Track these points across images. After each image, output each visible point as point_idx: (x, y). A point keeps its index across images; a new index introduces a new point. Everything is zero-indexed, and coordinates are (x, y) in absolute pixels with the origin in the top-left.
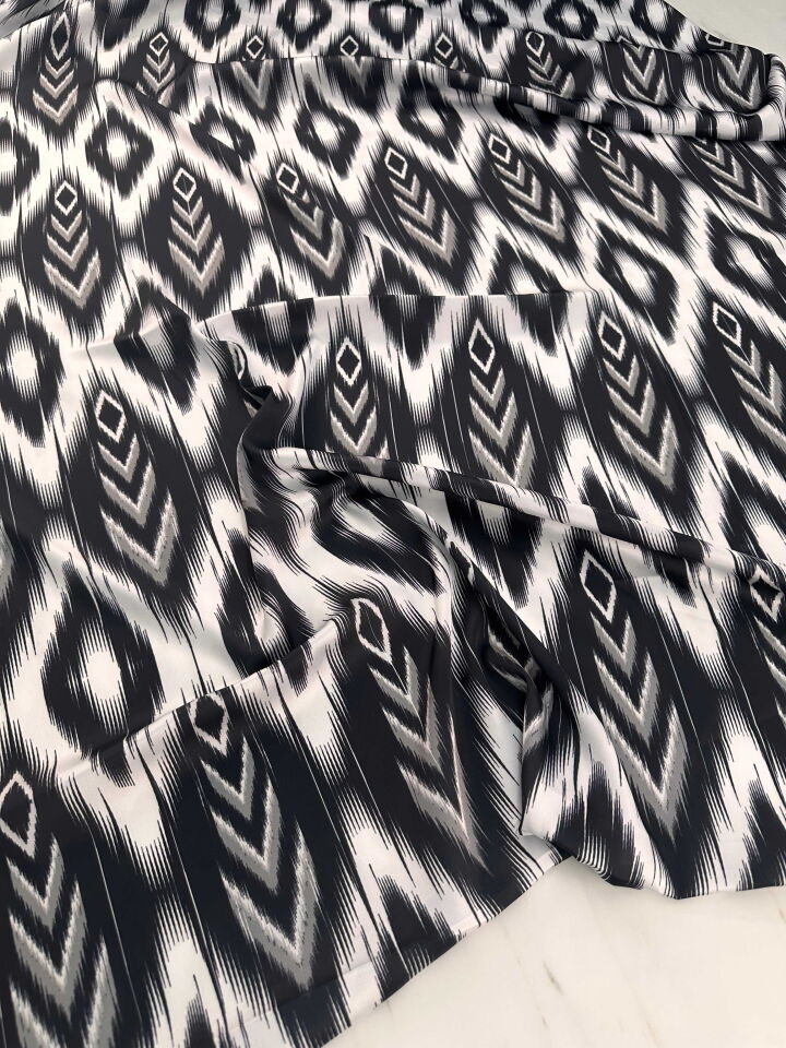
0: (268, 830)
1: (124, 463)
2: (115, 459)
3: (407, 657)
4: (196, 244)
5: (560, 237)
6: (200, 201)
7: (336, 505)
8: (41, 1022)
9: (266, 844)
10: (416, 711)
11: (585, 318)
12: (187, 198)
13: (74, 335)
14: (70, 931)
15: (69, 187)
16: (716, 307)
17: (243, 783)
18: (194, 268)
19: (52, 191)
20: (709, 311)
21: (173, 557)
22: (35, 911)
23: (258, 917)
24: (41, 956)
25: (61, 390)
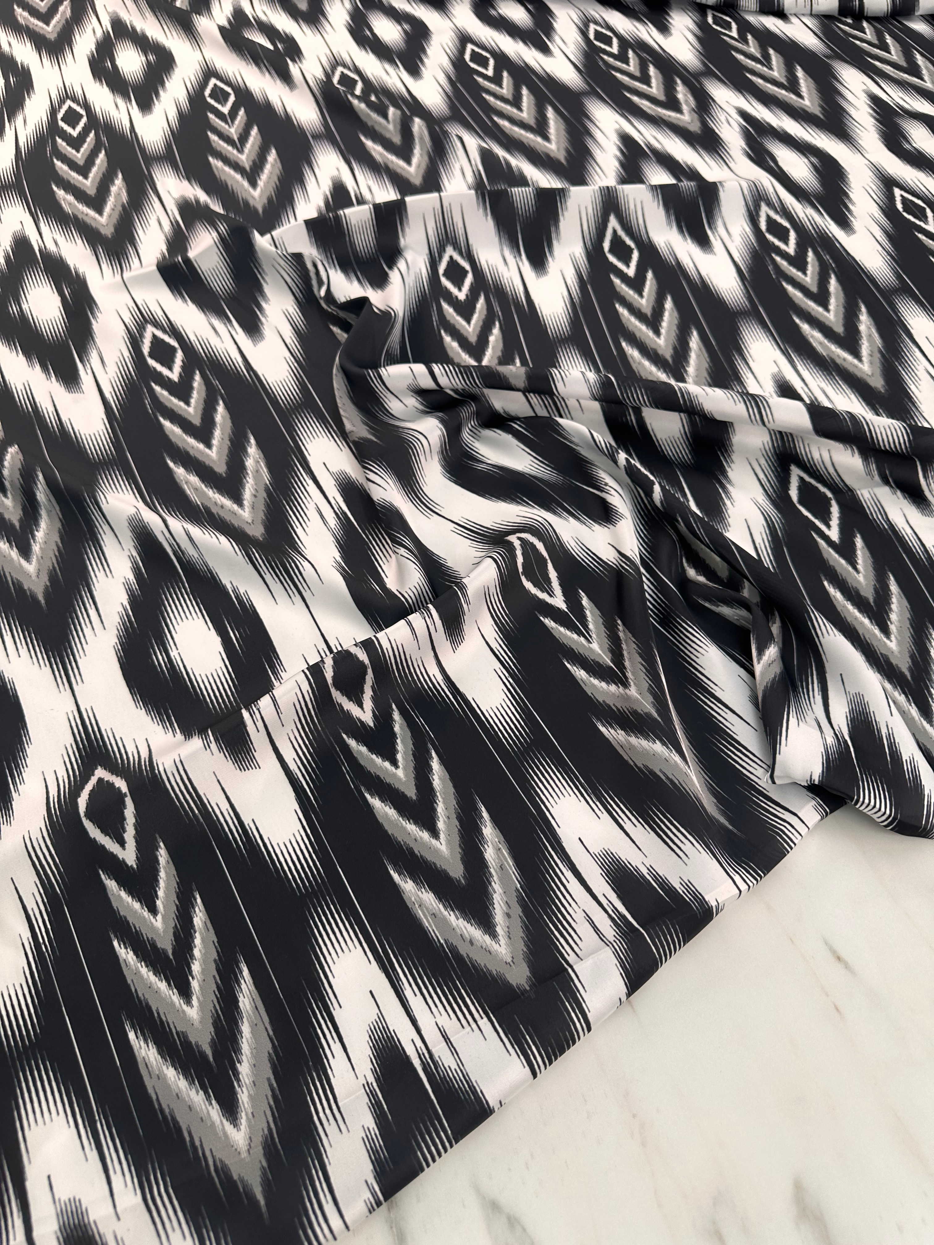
0: (440, 808)
1: (188, 403)
2: (175, 400)
3: (585, 601)
4: (245, 158)
5: (695, 127)
6: (242, 112)
7: (466, 435)
8: (173, 1066)
9: (441, 825)
10: (607, 660)
11: (743, 210)
12: (225, 110)
13: (104, 266)
14: (196, 952)
15: (74, 106)
16: (897, 192)
17: (399, 757)
18: (246, 184)
19: (53, 112)
20: (891, 197)
21: (268, 506)
22: (146, 933)
23: (446, 913)
24: (162, 986)
25: (95, 326)
